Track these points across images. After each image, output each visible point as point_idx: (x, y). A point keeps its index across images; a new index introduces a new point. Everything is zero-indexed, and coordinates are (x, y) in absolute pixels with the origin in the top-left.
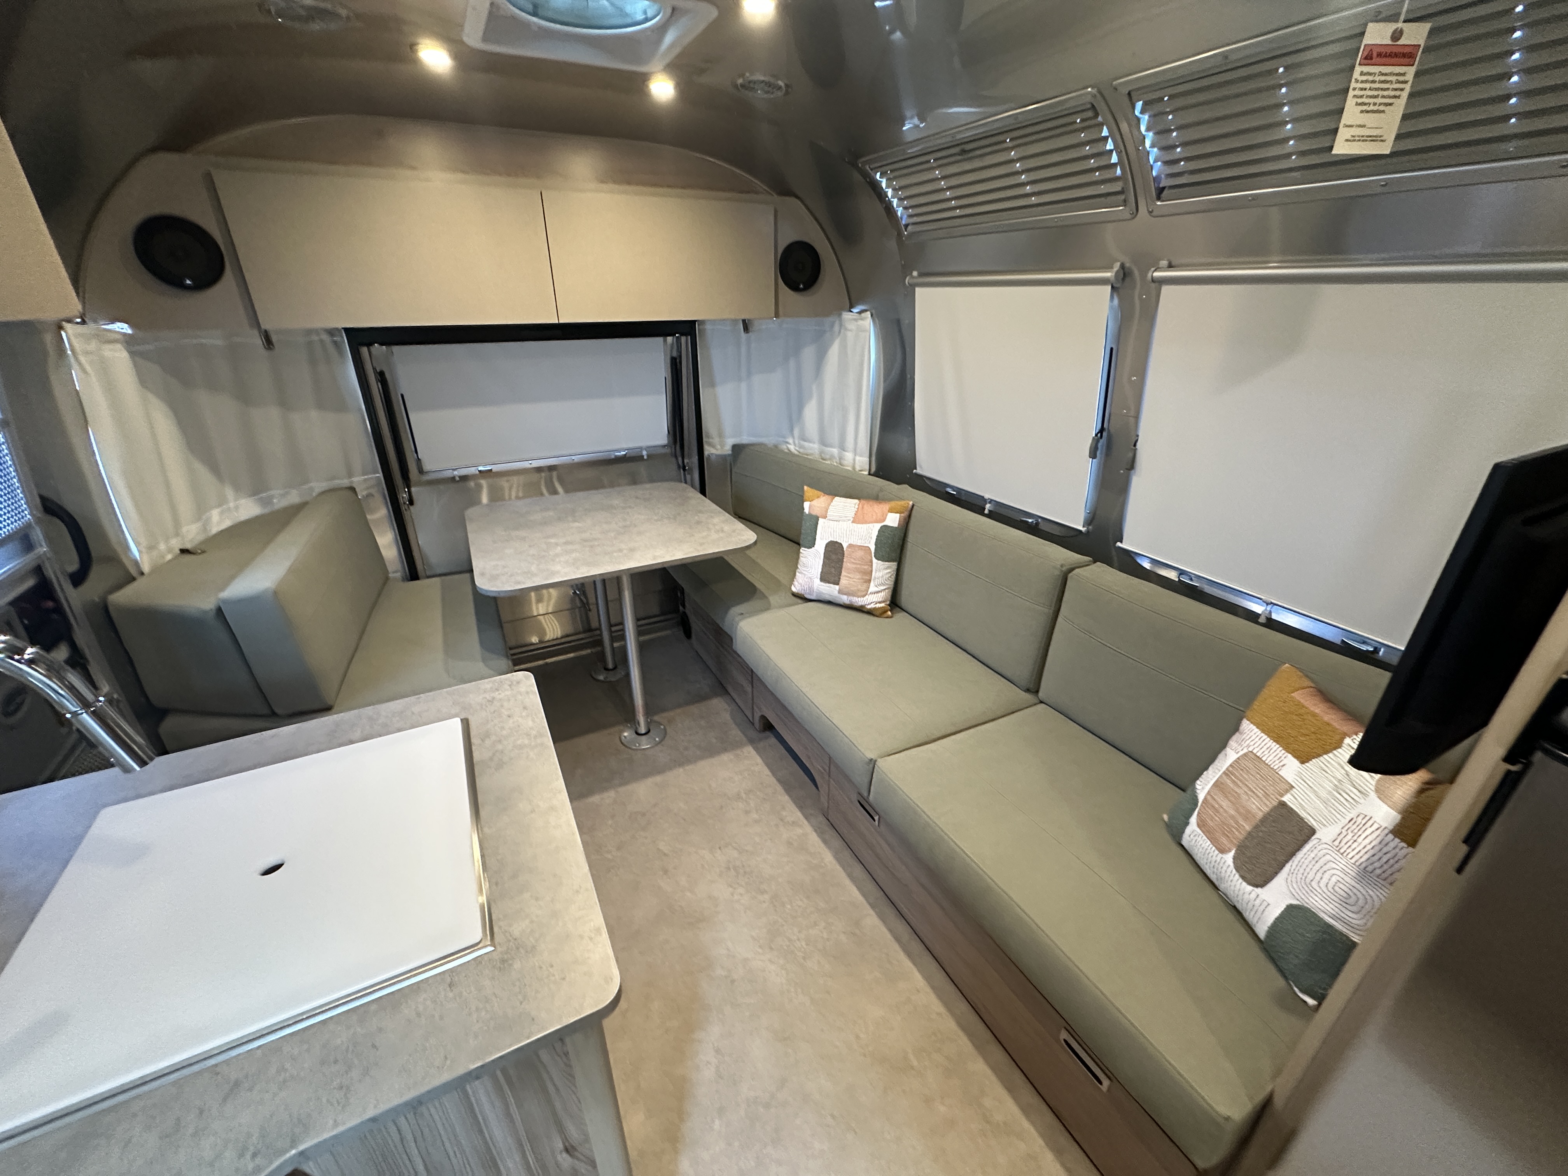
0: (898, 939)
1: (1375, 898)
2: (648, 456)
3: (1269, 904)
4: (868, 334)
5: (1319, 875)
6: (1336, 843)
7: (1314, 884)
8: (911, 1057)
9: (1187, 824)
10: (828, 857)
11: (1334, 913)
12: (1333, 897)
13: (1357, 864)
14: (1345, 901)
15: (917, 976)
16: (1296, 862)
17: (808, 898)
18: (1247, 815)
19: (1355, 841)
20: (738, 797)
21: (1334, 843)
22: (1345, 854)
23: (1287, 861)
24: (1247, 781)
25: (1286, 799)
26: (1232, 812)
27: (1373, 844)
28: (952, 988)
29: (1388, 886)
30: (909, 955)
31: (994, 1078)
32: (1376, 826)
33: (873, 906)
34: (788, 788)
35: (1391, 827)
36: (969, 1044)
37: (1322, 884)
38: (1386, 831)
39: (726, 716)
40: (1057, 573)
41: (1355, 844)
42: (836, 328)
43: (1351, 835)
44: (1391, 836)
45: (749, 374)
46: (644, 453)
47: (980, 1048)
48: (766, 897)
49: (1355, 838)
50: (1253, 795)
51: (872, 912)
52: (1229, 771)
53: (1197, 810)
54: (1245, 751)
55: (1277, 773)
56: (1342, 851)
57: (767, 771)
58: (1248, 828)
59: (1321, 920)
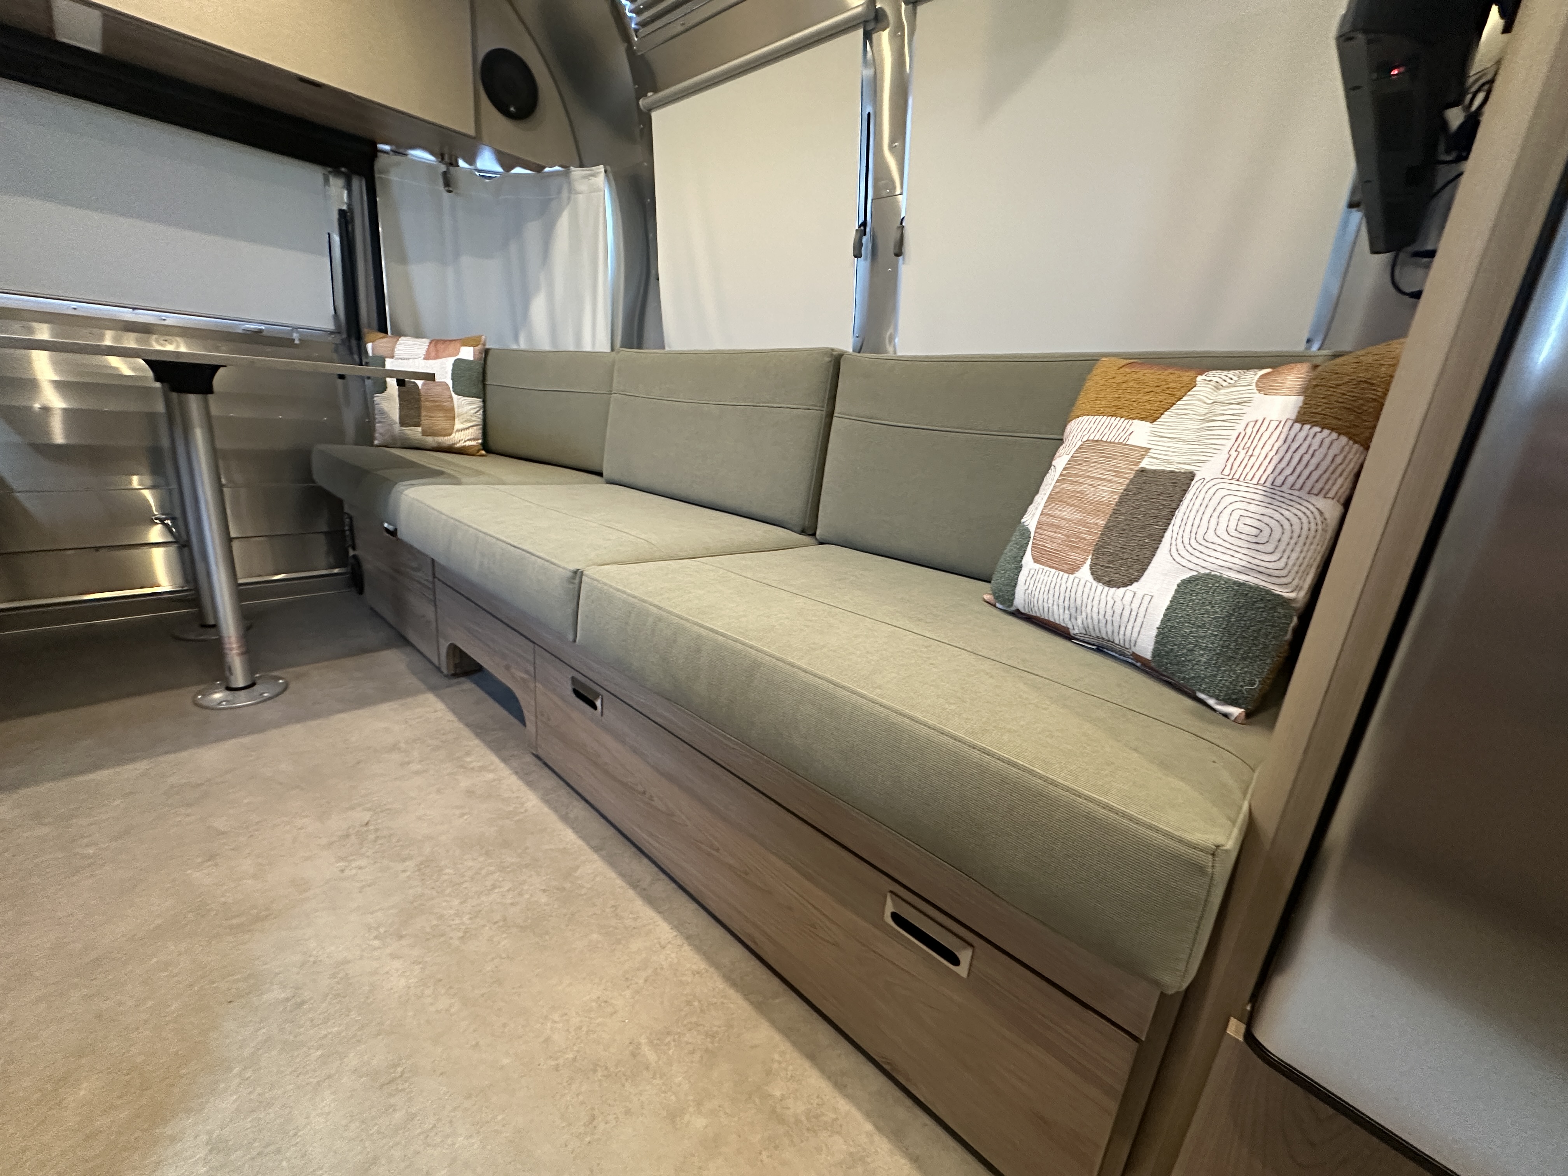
0: (634, 885)
1: (1294, 520)
2: (300, 340)
3: (1152, 597)
4: (602, 193)
5: (1214, 521)
6: (1226, 472)
7: (1211, 536)
8: (646, 1050)
9: (1019, 568)
10: (532, 801)
11: (1243, 563)
12: (1240, 543)
13: (1262, 482)
14: (1256, 542)
15: (664, 930)
16: (1176, 528)
17: (488, 854)
18: (1097, 508)
19: (1251, 456)
20: (394, 748)
21: (1224, 473)
22: (1242, 479)
23: (1165, 530)
24: (1088, 471)
25: (1146, 463)
26: (1078, 516)
27: (1275, 448)
28: (719, 931)
29: (1307, 497)
30: (650, 901)
31: (785, 1045)
32: (1274, 425)
33: (596, 849)
34: (480, 730)
35: (1294, 416)
36: (745, 1004)
37: (1221, 531)
38: (1289, 423)
39: (402, 667)
40: (827, 359)
41: (1253, 459)
42: (565, 194)
43: (1242, 453)
44: (1298, 426)
45: (457, 255)
46: (295, 336)
47: (761, 1007)
48: (410, 864)
49: (1250, 453)
50: (1100, 482)
51: (595, 857)
52: (1064, 476)
53: (1030, 543)
54: (1080, 443)
55: (1125, 445)
56: (1237, 477)
57: (450, 716)
58: (1102, 522)
59: (1228, 581)
